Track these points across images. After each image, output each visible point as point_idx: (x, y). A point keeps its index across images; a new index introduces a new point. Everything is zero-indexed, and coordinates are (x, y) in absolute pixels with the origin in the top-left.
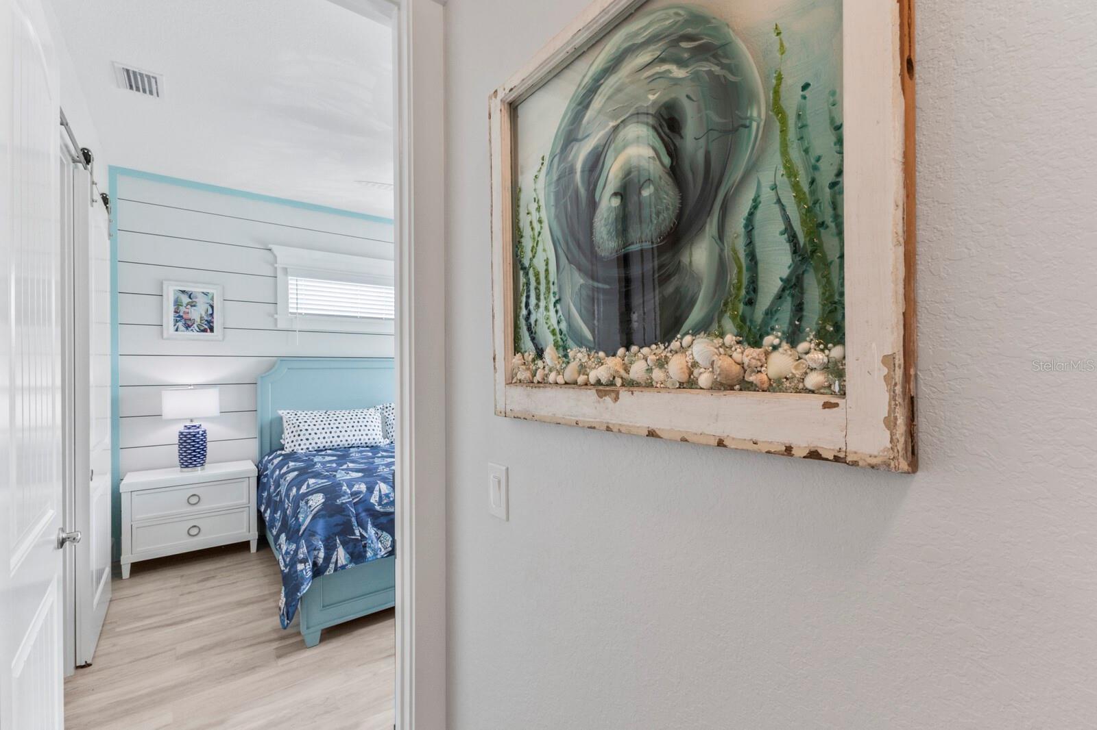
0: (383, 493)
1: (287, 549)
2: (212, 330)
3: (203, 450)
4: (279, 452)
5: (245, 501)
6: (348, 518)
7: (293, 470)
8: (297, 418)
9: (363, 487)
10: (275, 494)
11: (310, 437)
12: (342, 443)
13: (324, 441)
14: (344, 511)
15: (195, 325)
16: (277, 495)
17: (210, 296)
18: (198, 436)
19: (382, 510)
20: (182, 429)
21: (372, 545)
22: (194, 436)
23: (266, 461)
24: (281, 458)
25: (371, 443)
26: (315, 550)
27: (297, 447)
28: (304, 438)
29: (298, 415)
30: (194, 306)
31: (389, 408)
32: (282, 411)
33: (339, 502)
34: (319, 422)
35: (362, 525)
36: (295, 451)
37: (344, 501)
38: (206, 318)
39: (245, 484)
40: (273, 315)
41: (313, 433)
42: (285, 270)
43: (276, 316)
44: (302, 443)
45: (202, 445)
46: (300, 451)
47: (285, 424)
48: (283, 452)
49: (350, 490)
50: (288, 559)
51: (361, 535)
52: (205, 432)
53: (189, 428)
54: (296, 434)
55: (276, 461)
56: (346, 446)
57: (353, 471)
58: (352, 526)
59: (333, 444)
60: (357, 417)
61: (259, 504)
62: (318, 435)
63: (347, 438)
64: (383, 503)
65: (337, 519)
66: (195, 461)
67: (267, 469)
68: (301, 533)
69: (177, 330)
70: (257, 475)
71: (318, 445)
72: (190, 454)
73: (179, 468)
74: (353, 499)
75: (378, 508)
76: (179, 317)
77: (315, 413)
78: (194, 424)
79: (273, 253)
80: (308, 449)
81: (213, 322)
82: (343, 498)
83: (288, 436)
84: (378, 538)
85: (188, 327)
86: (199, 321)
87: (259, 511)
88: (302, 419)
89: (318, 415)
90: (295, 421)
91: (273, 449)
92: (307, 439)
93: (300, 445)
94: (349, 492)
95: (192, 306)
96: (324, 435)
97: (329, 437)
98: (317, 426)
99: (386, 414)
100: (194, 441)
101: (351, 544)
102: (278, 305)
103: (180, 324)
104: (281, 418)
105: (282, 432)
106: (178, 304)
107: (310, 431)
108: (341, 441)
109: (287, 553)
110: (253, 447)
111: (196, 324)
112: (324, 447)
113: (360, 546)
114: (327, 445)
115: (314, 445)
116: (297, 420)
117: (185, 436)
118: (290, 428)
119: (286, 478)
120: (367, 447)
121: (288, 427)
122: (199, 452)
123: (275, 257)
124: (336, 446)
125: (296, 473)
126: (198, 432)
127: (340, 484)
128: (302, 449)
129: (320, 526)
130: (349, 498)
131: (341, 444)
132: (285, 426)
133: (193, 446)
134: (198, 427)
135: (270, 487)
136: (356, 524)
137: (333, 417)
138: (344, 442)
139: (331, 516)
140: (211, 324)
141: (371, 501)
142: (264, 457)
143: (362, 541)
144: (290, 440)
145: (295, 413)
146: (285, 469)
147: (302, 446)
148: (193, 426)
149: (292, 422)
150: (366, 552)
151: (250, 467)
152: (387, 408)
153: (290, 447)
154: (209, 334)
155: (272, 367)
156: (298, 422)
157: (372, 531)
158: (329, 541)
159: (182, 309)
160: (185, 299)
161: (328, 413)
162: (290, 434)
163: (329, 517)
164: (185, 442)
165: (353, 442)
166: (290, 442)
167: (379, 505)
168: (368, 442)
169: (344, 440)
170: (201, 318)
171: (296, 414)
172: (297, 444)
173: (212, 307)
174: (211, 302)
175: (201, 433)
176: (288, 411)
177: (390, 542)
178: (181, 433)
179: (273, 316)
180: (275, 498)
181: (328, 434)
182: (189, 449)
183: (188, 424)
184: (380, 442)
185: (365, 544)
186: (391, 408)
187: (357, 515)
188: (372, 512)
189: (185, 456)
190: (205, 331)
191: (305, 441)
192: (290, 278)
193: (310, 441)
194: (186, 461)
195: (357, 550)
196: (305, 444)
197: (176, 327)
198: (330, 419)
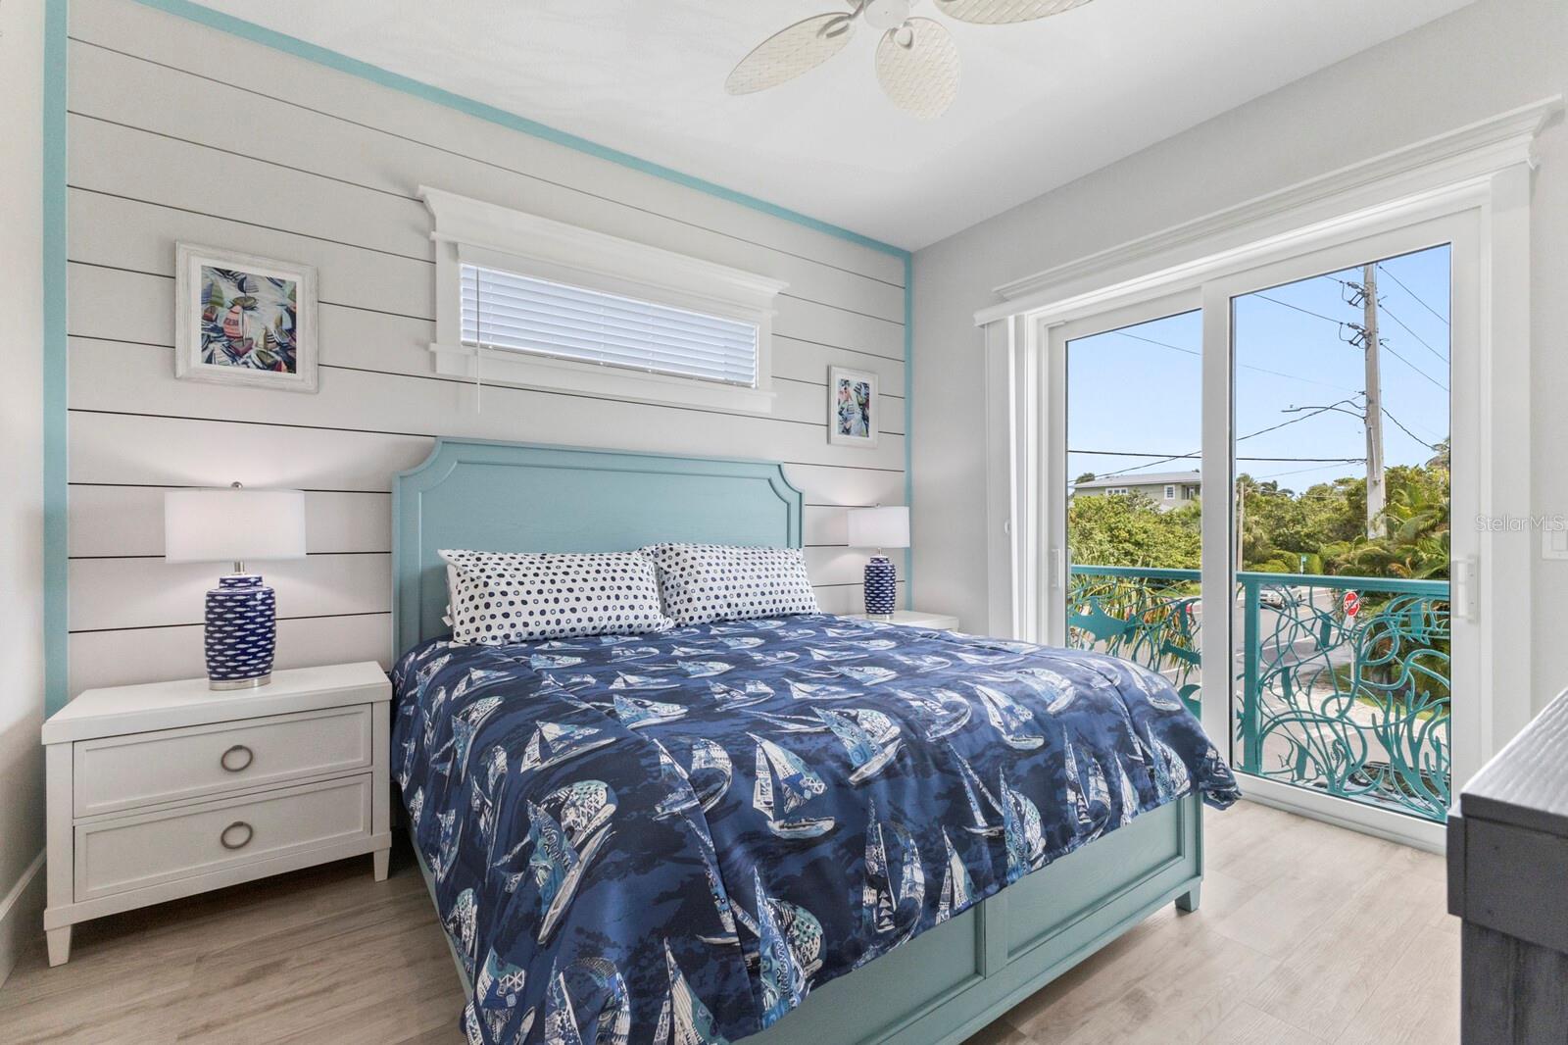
0: (781, 777)
1: (495, 984)
2: (291, 366)
3: (263, 636)
4: (440, 645)
5: (361, 759)
6: (698, 869)
7: (487, 692)
8: (481, 566)
9: (720, 758)
10: (437, 755)
11: (512, 611)
12: (581, 625)
13: (543, 619)
14: (681, 846)
15: (252, 353)
16: (445, 758)
17: (288, 290)
18: (252, 603)
19: (786, 834)
20: (214, 585)
21: (776, 964)
22: (243, 604)
23: (411, 665)
24: (446, 659)
25: (640, 626)
26: (604, 1010)
27: (483, 632)
28: (498, 612)
29: (484, 560)
30: (252, 309)
31: (669, 553)
32: (448, 552)
33: (661, 812)
34: (531, 577)
35: (739, 894)
36: (479, 641)
37: (676, 809)
38: (278, 339)
39: (363, 721)
40: (426, 346)
41: (517, 600)
42: (454, 247)
43: (433, 347)
44: (494, 623)
45: (262, 625)
46: (490, 642)
47: (454, 581)
48: (452, 645)
49: (687, 766)
50: (498, 1027)
51: (742, 930)
52: (269, 594)
53: (231, 586)
54: (481, 603)
55: (436, 666)
56: (589, 631)
57: (653, 699)
58: (711, 899)
59: (561, 627)
60: (610, 569)
61: (395, 767)
62: (531, 606)
63: (591, 613)
64: (787, 810)
65: (664, 875)
66: (244, 663)
67: (415, 685)
68: (544, 932)
69: (209, 360)
70: (390, 696)
71: (530, 629)
72: (232, 647)
73: (208, 679)
74: (702, 801)
75: (775, 826)
76: (213, 332)
77: (519, 557)
78: (243, 576)
79: (426, 208)
80: (507, 636)
81: (294, 349)
82: (671, 797)
83: (462, 608)
84: (785, 931)
85: (235, 355)
86: (261, 342)
87: (395, 786)
88: (494, 569)
89: (526, 563)
90: (477, 573)
91: (426, 638)
92: (506, 615)
93: (489, 628)
94: (686, 776)
95: (244, 308)
96: (542, 605)
97: (553, 612)
98: (527, 586)
99: (664, 566)
100: (242, 616)
101: (713, 966)
102: (438, 322)
103: (217, 348)
104: (443, 571)
105: (447, 600)
106: (211, 299)
107: (511, 597)
108: (579, 620)
109: (494, 1001)
110: (380, 632)
111: (255, 349)
112: (543, 633)
113: (740, 970)
114: (548, 629)
115: (520, 628)
116: (482, 571)
117: (221, 604)
118: (467, 588)
119: (469, 713)
120: (632, 634)
121: (462, 587)
122: (255, 644)
123: (432, 217)
124: (567, 632)
125: (494, 702)
126: (253, 596)
127: (641, 744)
128: (494, 638)
129: (612, 915)
130: (689, 797)
131: (578, 626)
132: (452, 586)
133: (241, 628)
134: (255, 584)
135: (425, 732)
136: (720, 890)
137: (558, 567)
138: (585, 623)
139: (645, 865)
140: (290, 353)
141: (756, 805)
142: (407, 656)
143: (744, 952)
144: (466, 617)
145: (477, 555)
146: (460, 690)
147: (495, 632)
148: (241, 581)
149: (470, 574)
150: (758, 991)
151: (373, 678)
152: (664, 552)
153: (468, 632)
154: (284, 374)
155: (425, 454)
156: (483, 575)
157: (766, 907)
158: (644, 962)
159: (223, 313)
160: (230, 292)
161: (548, 558)
162: (467, 603)
163: (637, 870)
164: (220, 617)
165: (605, 622)
166: (467, 621)
167: (777, 818)
168: (635, 623)
169: (584, 617)
170: (267, 337)
171: (479, 559)
172: (482, 625)
173: (293, 315)
174: (288, 302)
175: (259, 596)
176: (462, 552)
177: (818, 941)
178: (212, 597)
179: (426, 348)
180: (438, 767)
181: (551, 604)
182: (230, 635)
183: (231, 575)
184: (658, 625)
185: (756, 961)
186: (673, 554)
187: (722, 856)
188: (760, 843)
189: (221, 653)
190: (274, 367)
191: (500, 620)
192: (462, 265)
193: (513, 619)
194: (222, 664)
195: (730, 987)
196: (501, 627)
197: (207, 353)
198: (553, 570)
